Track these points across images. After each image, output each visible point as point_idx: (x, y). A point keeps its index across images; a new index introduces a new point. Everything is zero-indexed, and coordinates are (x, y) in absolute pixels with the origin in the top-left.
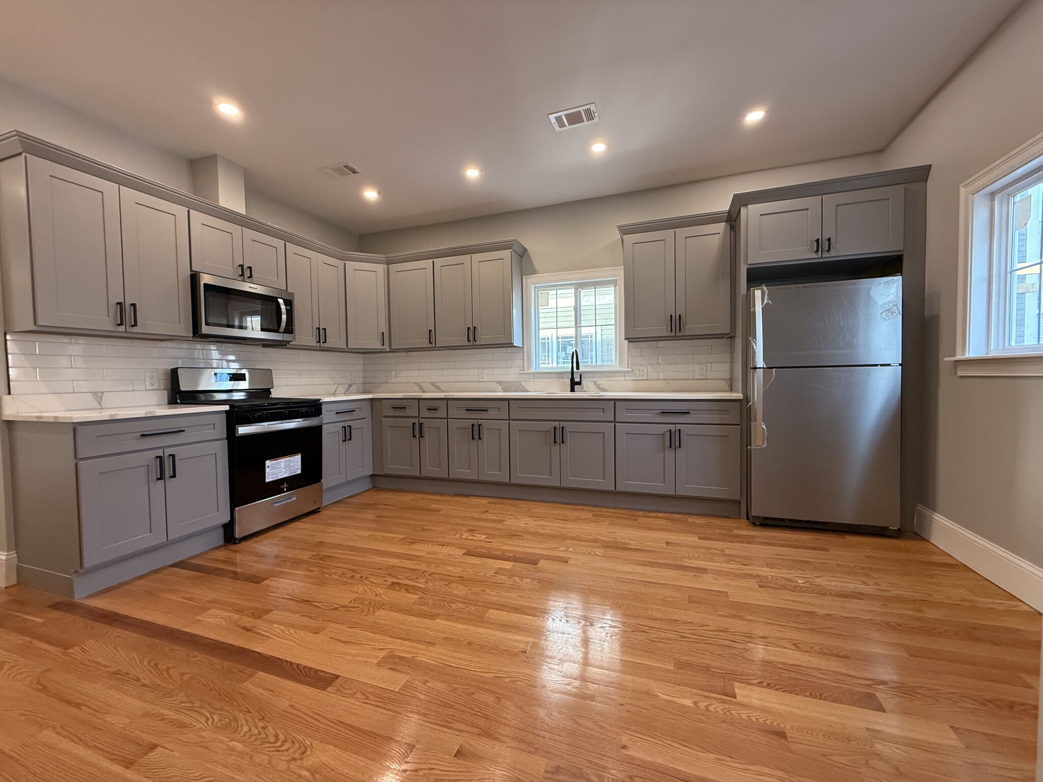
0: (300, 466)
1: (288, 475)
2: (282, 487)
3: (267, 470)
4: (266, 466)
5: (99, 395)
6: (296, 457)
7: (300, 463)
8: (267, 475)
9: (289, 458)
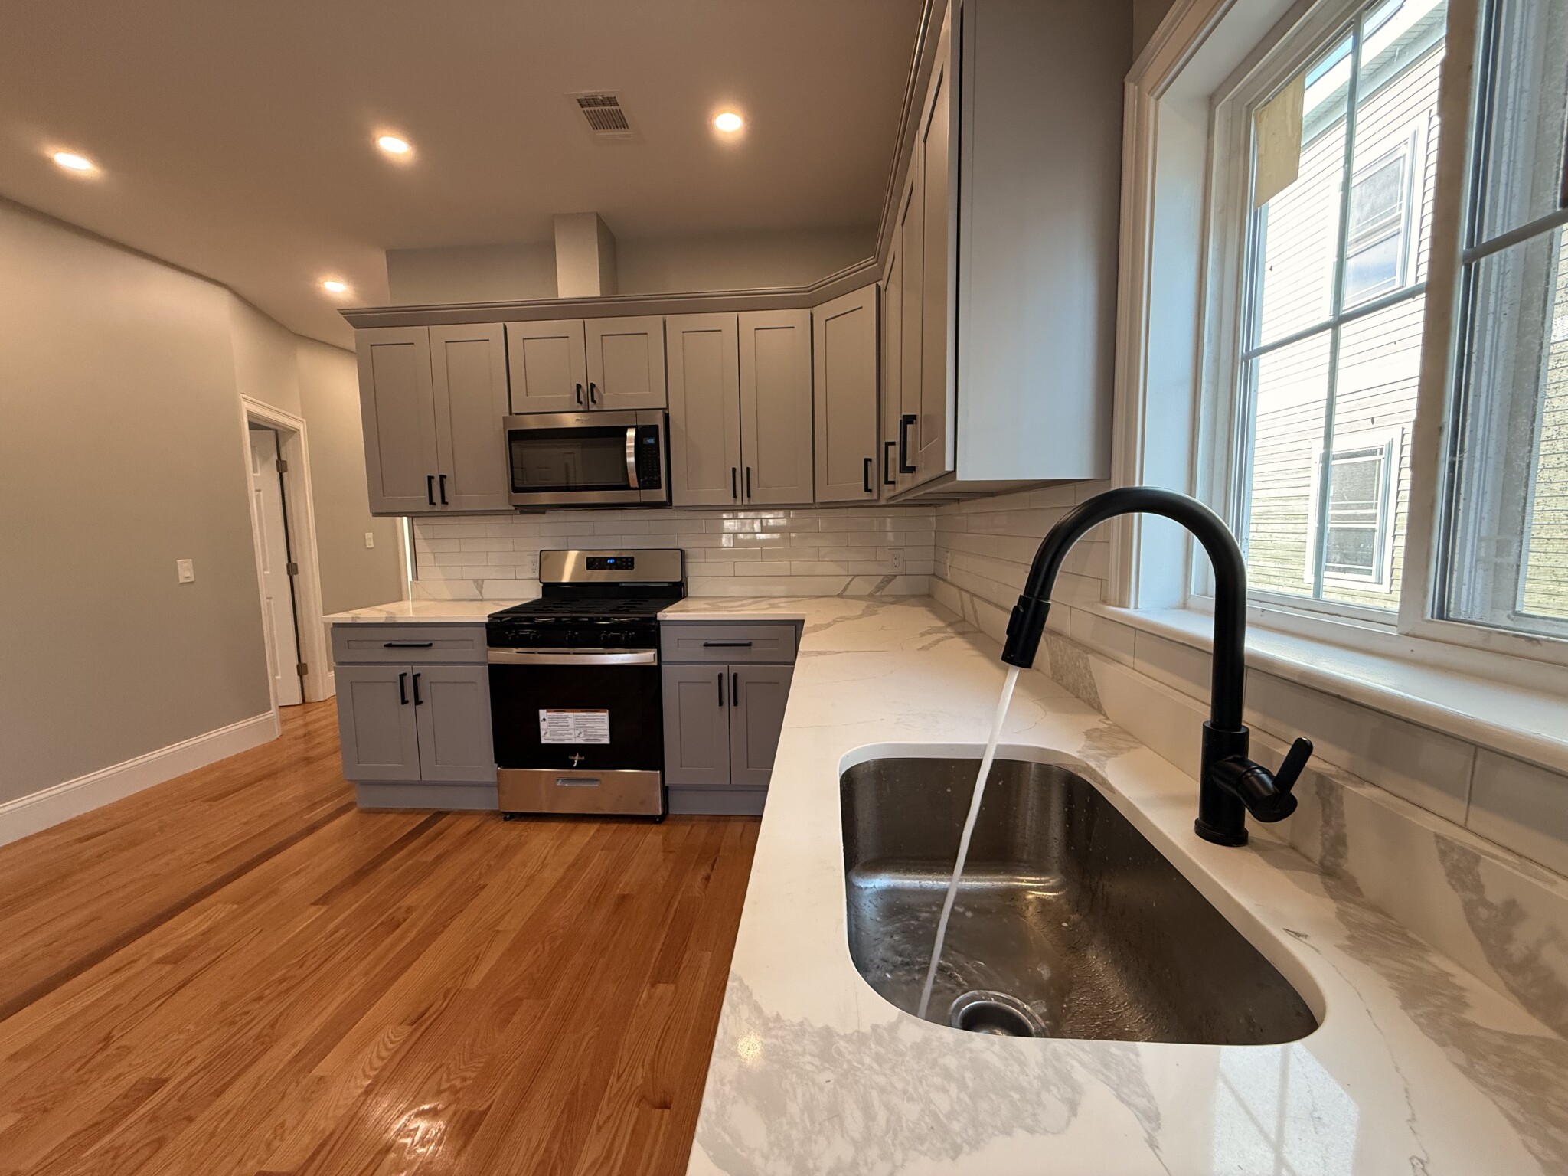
0: (607, 732)
1: (583, 742)
2: (571, 758)
3: (543, 725)
4: (541, 719)
5: (480, 582)
6: (598, 714)
7: (607, 726)
8: (542, 733)
9: (584, 714)
